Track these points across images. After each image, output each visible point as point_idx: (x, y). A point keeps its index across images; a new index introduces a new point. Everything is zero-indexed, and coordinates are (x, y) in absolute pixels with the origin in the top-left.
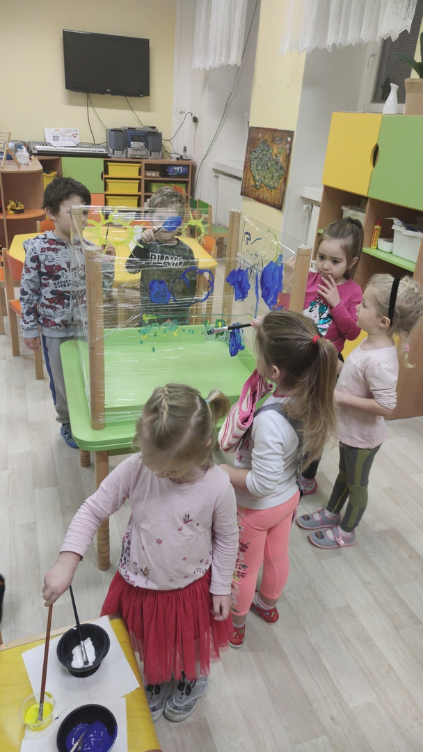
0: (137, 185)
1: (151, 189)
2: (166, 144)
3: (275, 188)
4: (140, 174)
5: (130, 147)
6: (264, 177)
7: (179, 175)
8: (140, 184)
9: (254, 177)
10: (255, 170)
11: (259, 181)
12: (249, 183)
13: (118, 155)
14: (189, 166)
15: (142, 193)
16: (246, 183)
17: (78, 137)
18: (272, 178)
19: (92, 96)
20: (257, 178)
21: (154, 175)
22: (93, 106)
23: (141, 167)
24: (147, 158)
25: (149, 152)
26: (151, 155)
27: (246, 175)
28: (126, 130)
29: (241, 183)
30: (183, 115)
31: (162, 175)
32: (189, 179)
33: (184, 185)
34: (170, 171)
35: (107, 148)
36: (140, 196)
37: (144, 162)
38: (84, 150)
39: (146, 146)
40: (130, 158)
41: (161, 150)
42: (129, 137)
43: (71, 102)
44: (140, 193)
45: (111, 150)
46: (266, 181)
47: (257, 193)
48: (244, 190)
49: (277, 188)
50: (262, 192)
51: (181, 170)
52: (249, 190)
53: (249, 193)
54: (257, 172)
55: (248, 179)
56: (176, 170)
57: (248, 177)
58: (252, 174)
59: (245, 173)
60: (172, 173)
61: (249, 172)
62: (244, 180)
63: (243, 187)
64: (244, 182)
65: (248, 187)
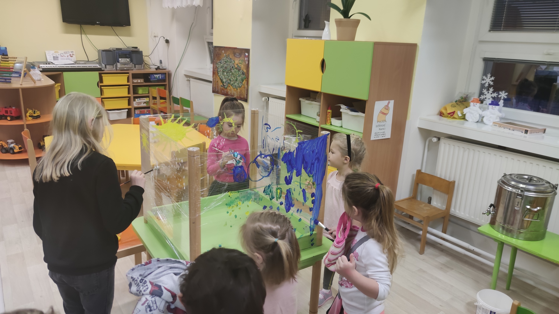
0: (127, 89)
1: (138, 91)
2: (146, 59)
4: (128, 82)
5: (118, 62)
6: (230, 80)
7: (159, 80)
8: (129, 89)
9: (222, 81)
10: (222, 75)
11: (226, 83)
12: (218, 84)
13: (109, 68)
14: (166, 73)
15: (132, 95)
17: (74, 56)
18: (236, 81)
19: (84, 26)
20: (224, 80)
21: (139, 81)
22: (85, 34)
23: (129, 76)
24: (132, 70)
25: (134, 65)
26: (135, 67)
28: (114, 50)
29: (211, 85)
30: (157, 39)
31: (145, 81)
33: (163, 87)
34: (152, 78)
35: (100, 63)
36: (129, 97)
37: (131, 72)
38: (81, 66)
39: (131, 61)
40: (119, 70)
41: (143, 63)
42: (118, 55)
43: (67, 32)
44: (129, 95)
45: (103, 65)
46: (232, 83)
47: (225, 90)
48: (215, 89)
49: (241, 87)
50: (230, 90)
51: (160, 76)
52: (219, 89)
53: (219, 91)
54: (224, 76)
55: (218, 82)
56: (156, 77)
57: (217, 80)
58: (220, 78)
59: (214, 77)
60: (153, 79)
61: (218, 77)
62: (214, 82)
63: (214, 87)
64: (214, 84)
65: (218, 87)
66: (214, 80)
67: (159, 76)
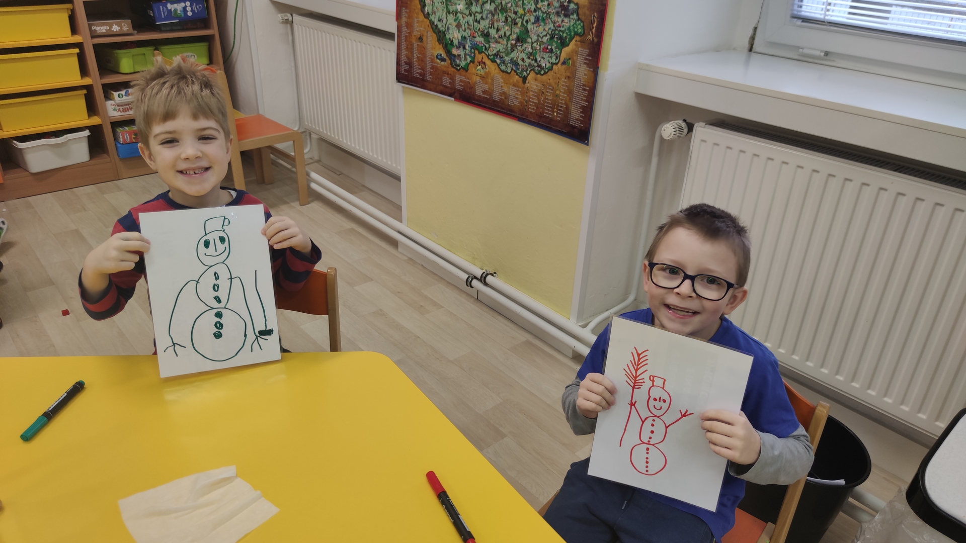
0: (75, 61)
1: (117, 64)
3: (540, 70)
4: (74, 30)
6: (486, 35)
7: (185, 23)
8: (81, 58)
9: (441, 36)
10: (441, 13)
11: (462, 45)
12: (422, 50)
15: (94, 80)
16: (410, 48)
18: (521, 40)
20: (455, 35)
21: (116, 28)
23: (73, 11)
27: (409, 26)
29: (391, 47)
31: (139, 26)
32: (214, 31)
33: (202, 47)
36: (89, 88)
44: (87, 81)
46: (494, 47)
47: (458, 78)
48: (407, 67)
49: (551, 69)
50: (482, 77)
51: (189, 9)
52: (429, 68)
53: (429, 78)
54: (451, 18)
55: (420, 39)
56: (176, 10)
57: (416, 33)
58: (432, 23)
59: (404, 20)
60: (165, 19)
61: (421, 17)
62: (403, 38)
63: (404, 59)
64: (404, 46)
65: (422, 60)
66: (404, 29)
67: (185, 8)
